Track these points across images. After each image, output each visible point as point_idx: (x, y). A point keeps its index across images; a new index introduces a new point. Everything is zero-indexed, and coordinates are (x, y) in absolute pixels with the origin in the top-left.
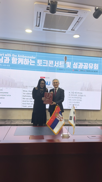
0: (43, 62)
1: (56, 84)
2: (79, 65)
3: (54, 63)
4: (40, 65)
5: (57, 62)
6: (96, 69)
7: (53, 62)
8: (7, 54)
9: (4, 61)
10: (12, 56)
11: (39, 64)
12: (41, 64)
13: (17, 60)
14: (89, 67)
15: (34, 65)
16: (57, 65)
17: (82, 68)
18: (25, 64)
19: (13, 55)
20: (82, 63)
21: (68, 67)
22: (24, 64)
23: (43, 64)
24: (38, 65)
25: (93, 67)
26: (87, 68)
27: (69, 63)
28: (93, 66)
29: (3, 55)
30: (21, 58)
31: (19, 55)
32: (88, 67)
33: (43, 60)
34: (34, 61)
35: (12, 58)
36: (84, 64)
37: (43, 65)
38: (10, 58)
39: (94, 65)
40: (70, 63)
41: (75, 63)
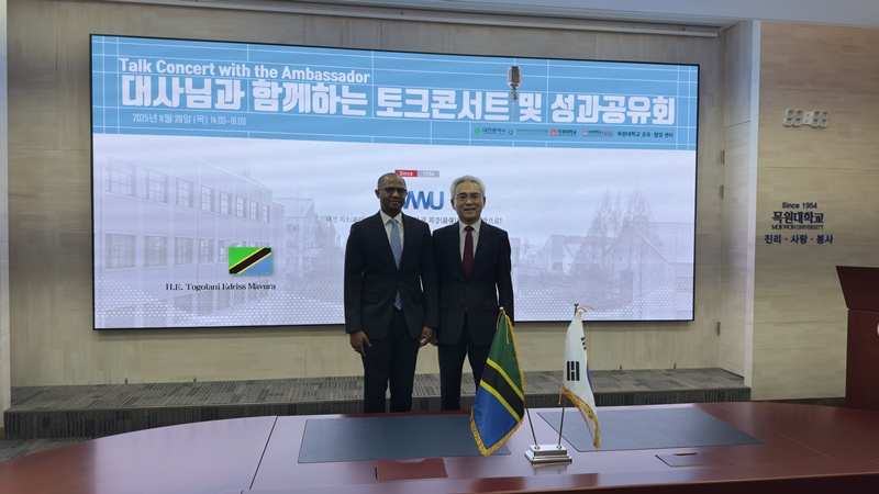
0: (405, 96)
1: (469, 201)
2: (581, 107)
3: (459, 100)
4: (390, 113)
5: (473, 97)
6: (665, 122)
7: (452, 94)
8: (229, 65)
9: (214, 101)
10: (253, 72)
11: (384, 109)
12: (396, 109)
13: (280, 90)
14: (629, 114)
15: (363, 113)
16: (473, 109)
17: (595, 119)
18: (316, 109)
19: (260, 70)
20: (596, 98)
21: (530, 120)
22: (312, 112)
23: (405, 108)
24: (379, 113)
25: (649, 114)
26: (622, 119)
27: (530, 96)
28: (651, 110)
29: (208, 70)
30: (296, 81)
31: (287, 69)
32: (625, 113)
33: (404, 90)
34: (364, 96)
35: (254, 83)
36: (606, 98)
37: (407, 114)
38: (246, 85)
39: (652, 105)
40: (539, 97)
41: (559, 97)
